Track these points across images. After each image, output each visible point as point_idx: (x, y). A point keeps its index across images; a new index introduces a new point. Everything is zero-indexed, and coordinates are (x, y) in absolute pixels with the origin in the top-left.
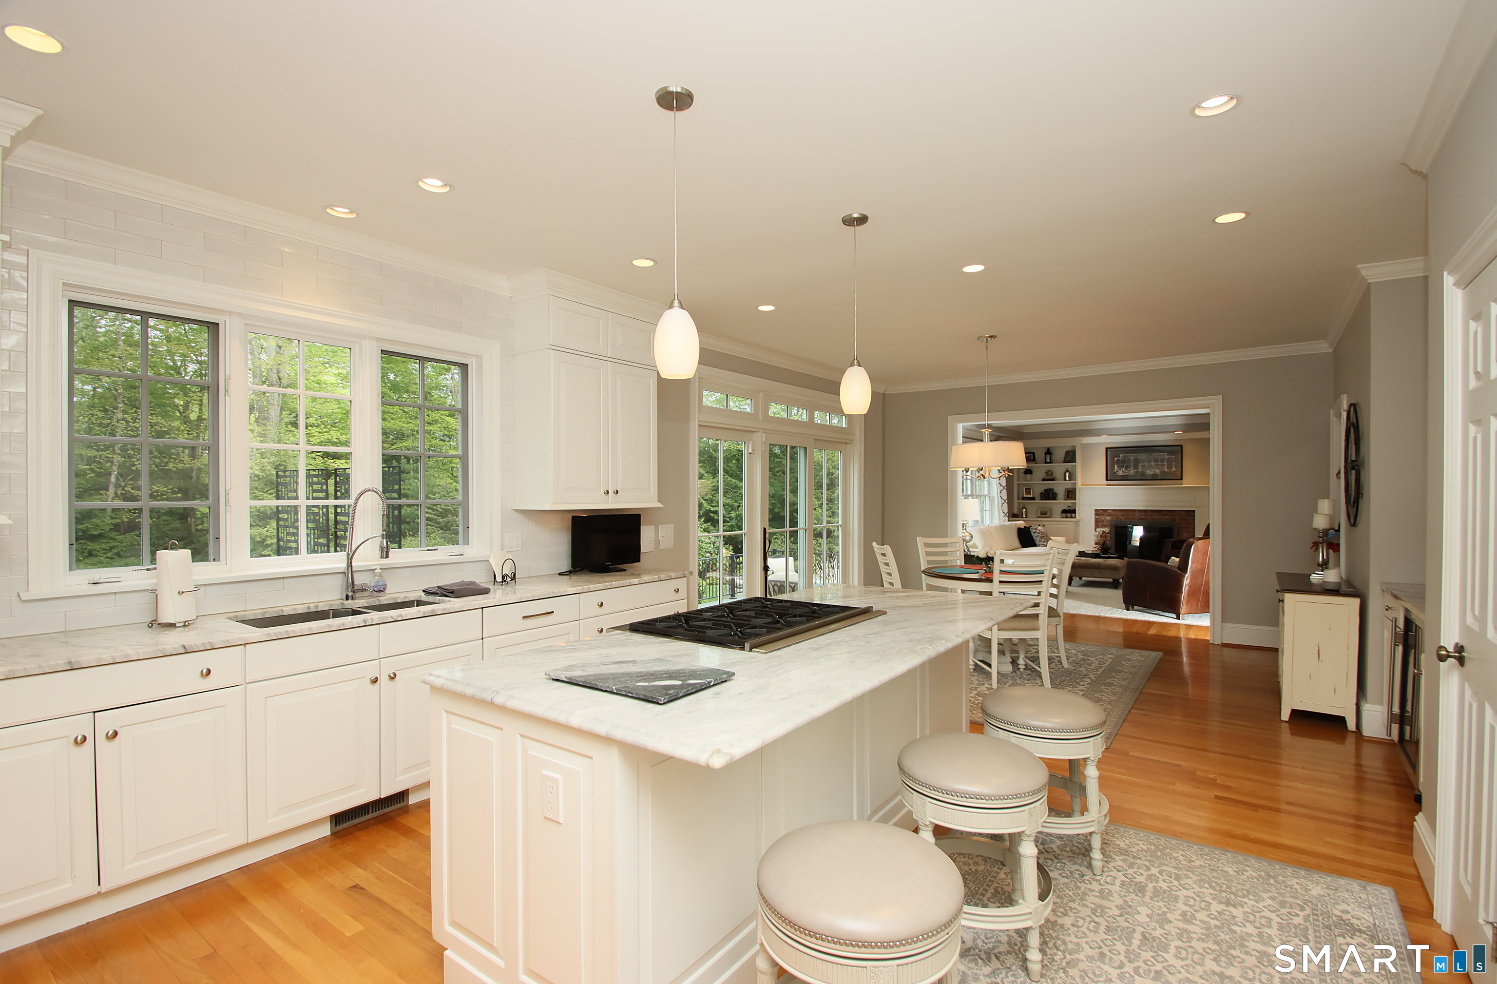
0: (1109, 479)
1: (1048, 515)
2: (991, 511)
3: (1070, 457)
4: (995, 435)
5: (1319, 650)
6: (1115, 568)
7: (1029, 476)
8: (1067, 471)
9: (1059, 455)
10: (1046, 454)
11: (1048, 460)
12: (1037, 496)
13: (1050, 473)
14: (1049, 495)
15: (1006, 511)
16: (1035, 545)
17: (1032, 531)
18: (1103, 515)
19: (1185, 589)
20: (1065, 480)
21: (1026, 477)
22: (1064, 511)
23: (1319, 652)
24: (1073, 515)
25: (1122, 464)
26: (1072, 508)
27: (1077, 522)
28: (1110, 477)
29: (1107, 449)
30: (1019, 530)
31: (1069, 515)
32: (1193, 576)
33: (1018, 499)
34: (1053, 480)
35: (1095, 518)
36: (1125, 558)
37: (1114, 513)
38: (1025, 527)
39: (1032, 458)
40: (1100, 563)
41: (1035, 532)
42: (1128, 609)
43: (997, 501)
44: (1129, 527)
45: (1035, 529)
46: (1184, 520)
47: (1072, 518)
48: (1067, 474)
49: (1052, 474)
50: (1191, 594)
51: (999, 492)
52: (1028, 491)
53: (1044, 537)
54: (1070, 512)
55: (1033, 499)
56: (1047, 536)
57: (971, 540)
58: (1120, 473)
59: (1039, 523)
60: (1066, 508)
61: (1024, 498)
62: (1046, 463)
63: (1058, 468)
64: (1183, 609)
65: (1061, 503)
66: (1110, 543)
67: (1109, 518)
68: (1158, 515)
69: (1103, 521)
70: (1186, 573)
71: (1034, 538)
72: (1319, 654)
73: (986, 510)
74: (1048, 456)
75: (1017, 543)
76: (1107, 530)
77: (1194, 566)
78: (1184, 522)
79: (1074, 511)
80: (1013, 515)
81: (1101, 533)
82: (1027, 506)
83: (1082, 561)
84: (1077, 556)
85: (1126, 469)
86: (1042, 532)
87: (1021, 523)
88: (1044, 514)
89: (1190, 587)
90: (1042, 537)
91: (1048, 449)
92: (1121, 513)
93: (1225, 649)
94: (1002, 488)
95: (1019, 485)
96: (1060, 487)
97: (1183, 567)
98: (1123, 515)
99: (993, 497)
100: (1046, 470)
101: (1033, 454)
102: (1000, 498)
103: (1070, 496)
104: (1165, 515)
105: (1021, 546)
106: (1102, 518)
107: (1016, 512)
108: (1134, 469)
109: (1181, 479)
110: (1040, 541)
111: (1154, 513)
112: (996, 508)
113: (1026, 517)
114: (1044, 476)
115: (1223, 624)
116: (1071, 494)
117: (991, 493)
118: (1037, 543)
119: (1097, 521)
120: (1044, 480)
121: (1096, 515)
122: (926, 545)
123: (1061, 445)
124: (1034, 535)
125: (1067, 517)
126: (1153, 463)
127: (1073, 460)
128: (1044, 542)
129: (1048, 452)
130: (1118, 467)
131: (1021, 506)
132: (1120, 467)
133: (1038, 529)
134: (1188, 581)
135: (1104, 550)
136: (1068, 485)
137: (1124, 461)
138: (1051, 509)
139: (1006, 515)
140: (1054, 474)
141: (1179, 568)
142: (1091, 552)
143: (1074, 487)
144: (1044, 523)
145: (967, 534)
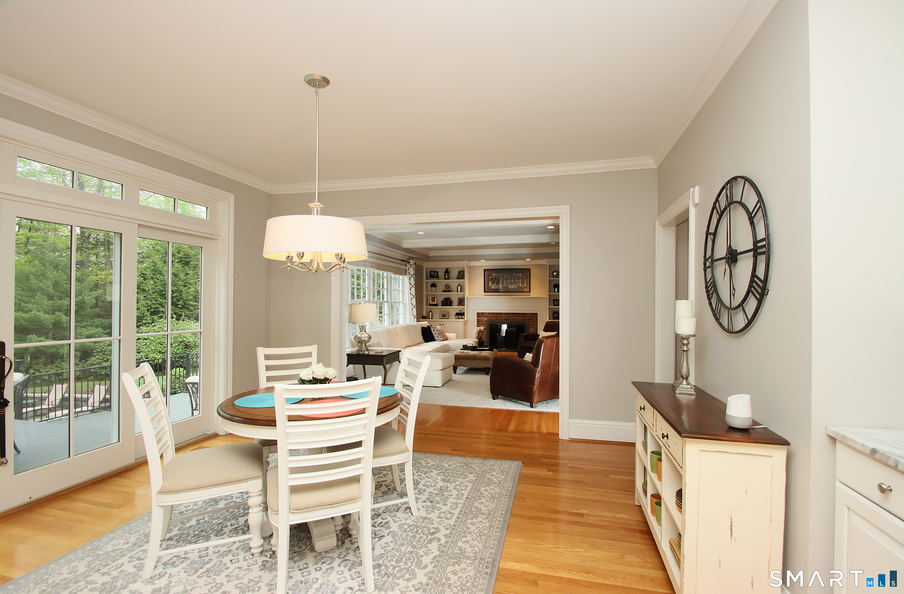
0: (486, 291)
1: (447, 317)
2: (404, 314)
3: (461, 275)
4: (408, 256)
5: (732, 522)
6: (486, 359)
7: (434, 288)
8: (459, 285)
9: (454, 273)
10: (445, 272)
11: (447, 277)
12: (440, 303)
13: (448, 286)
14: (447, 302)
15: (415, 314)
16: (434, 340)
17: (432, 329)
18: (482, 316)
19: (537, 381)
20: (458, 291)
21: (432, 289)
22: (457, 314)
23: (731, 526)
24: (463, 316)
25: (496, 281)
26: (462, 312)
27: (465, 323)
28: (487, 290)
29: (485, 270)
30: (423, 329)
31: (460, 316)
32: (543, 370)
33: (427, 305)
34: (450, 291)
35: (477, 319)
36: (494, 349)
37: (488, 315)
38: (428, 326)
39: (436, 276)
40: (476, 355)
41: (434, 330)
42: (494, 399)
43: (409, 307)
44: (499, 325)
45: (434, 328)
46: (531, 320)
47: (462, 318)
48: (459, 287)
49: (449, 287)
50: (541, 385)
51: (410, 299)
52: (433, 299)
53: (441, 334)
54: (460, 315)
55: (437, 305)
56: (442, 333)
57: (370, 341)
58: (493, 287)
59: (440, 323)
60: (458, 312)
61: (431, 305)
62: (445, 279)
63: (454, 283)
64: (536, 399)
65: (455, 308)
66: (485, 339)
67: (485, 319)
68: (516, 316)
69: (482, 321)
70: (537, 368)
71: (434, 335)
72: (731, 529)
73: (400, 314)
74: (446, 274)
75: (420, 338)
76: (482, 328)
77: (544, 361)
78: (531, 321)
79: (463, 314)
80: (420, 317)
81: (478, 330)
82: (433, 310)
83: (464, 354)
84: (461, 349)
85: (496, 285)
86: (439, 330)
87: (425, 324)
88: (444, 316)
89: (541, 379)
90: (439, 334)
91: (447, 269)
92: (494, 315)
93: (572, 444)
94: (412, 296)
95: (427, 295)
96: (454, 296)
97: (535, 361)
98: (495, 317)
99: (406, 304)
100: (445, 284)
101: (437, 272)
102: (410, 304)
103: (461, 303)
104: (520, 316)
105: (424, 341)
106: (482, 318)
107: (425, 315)
108: (502, 284)
109: (530, 292)
110: (438, 337)
111: (513, 315)
112: (408, 312)
113: (432, 318)
114: (443, 288)
115: (570, 420)
116: (461, 302)
117: (404, 300)
118: (436, 338)
119: (478, 321)
120: (444, 291)
121: (478, 316)
122: (267, 357)
123: (455, 266)
124: (434, 333)
125: (459, 318)
126: (513, 281)
127: (463, 278)
128: (440, 338)
129: (447, 272)
130: (492, 283)
131: (429, 310)
132: (493, 283)
133: (436, 328)
134: (539, 374)
135: (480, 345)
136: (460, 295)
137: (495, 279)
138: (448, 312)
139: (415, 317)
140: (450, 288)
141: (532, 363)
142: (471, 345)
143: (463, 297)
144: (443, 323)
145: (366, 335)
